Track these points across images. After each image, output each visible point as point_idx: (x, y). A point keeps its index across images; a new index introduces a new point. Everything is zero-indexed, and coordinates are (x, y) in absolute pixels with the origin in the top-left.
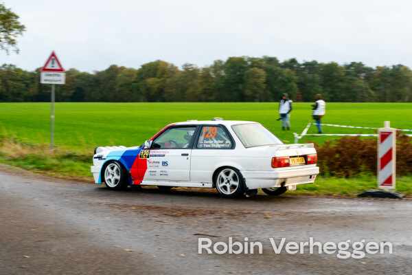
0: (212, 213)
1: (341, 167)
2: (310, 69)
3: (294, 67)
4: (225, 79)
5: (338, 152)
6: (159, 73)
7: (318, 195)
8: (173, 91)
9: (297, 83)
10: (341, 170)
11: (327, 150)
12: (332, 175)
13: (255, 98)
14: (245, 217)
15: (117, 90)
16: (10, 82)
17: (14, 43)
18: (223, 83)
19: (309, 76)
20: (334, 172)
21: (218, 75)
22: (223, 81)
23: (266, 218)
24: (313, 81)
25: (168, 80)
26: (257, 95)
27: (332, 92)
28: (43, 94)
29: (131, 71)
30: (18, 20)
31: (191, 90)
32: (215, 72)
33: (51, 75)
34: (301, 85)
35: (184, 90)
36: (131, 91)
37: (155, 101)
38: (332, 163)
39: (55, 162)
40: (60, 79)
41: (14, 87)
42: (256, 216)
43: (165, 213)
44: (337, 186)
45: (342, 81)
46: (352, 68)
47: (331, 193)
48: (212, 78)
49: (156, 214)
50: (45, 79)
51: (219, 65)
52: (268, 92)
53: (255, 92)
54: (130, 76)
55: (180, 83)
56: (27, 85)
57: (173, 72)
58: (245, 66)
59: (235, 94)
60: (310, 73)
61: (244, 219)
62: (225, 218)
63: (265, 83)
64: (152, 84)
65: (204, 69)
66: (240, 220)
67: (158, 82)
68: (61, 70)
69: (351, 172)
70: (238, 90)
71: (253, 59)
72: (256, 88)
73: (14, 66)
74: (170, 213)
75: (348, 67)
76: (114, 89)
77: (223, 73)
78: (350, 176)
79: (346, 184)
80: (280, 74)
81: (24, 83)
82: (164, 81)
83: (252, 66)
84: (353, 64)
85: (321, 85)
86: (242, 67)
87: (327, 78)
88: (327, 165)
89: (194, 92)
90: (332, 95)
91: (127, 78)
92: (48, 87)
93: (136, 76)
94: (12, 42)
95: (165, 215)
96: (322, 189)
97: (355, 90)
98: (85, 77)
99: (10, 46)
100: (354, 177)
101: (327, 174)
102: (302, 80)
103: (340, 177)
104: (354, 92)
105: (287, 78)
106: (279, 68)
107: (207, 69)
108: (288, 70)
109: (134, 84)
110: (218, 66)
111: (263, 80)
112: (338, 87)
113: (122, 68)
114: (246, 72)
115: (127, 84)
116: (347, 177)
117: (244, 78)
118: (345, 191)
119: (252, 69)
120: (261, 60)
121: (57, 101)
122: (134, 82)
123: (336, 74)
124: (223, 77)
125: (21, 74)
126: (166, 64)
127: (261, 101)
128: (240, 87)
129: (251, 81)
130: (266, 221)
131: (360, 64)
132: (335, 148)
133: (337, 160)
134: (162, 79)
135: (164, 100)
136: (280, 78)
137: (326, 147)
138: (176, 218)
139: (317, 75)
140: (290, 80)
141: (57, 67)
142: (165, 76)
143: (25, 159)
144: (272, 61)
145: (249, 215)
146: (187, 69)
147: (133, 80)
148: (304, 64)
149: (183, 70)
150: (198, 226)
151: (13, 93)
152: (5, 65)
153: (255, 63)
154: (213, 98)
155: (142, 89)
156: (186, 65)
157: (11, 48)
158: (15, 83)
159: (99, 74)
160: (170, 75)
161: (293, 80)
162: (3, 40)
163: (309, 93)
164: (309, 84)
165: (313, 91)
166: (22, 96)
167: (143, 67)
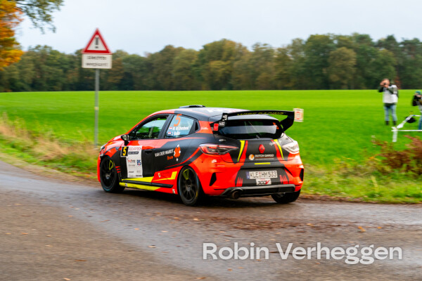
0: (293, 226)
2: (410, 49)
3: (391, 47)
4: (306, 61)
6: (225, 54)
8: (242, 76)
9: (395, 66)
13: (343, 84)
14: (334, 230)
15: (174, 75)
16: (45, 67)
17: (49, 20)
18: (304, 67)
19: (410, 58)
21: (298, 57)
22: (303, 64)
23: (360, 232)
24: (414, 64)
25: (236, 63)
26: (345, 82)
28: (84, 81)
29: (191, 52)
31: (264, 75)
32: (293, 53)
33: (94, 58)
34: (400, 68)
35: (255, 75)
36: (190, 76)
37: (220, 89)
40: (106, 63)
41: (50, 73)
42: (347, 230)
43: (235, 225)
48: (290, 60)
49: (224, 227)
50: (88, 62)
51: (298, 44)
52: (359, 77)
53: (343, 77)
54: (188, 59)
55: (251, 66)
56: (65, 71)
57: (241, 54)
58: (329, 45)
59: (318, 80)
60: (409, 54)
61: (333, 233)
62: (309, 232)
63: (355, 66)
64: (217, 69)
65: (279, 49)
66: (328, 235)
67: (223, 66)
68: (107, 52)
70: (322, 75)
71: (340, 36)
72: (343, 72)
73: (50, 48)
74: (241, 226)
76: (171, 75)
77: (302, 54)
80: (375, 55)
81: (62, 68)
82: (231, 65)
83: (339, 46)
86: (327, 47)
89: (267, 78)
91: (186, 62)
92: (90, 73)
93: (197, 59)
94: (47, 19)
95: (236, 228)
98: (134, 60)
99: (44, 23)
102: (401, 62)
105: (382, 60)
106: (373, 48)
107: (284, 49)
108: (382, 50)
109: (195, 68)
110: (296, 46)
111: (353, 62)
113: (180, 49)
114: (332, 52)
115: (185, 69)
117: (329, 60)
119: (339, 49)
120: (350, 38)
121: (101, 89)
122: (195, 66)
124: (303, 59)
125: (58, 57)
126: (233, 44)
127: (349, 88)
128: (325, 71)
129: (338, 64)
130: (360, 236)
134: (229, 62)
135: (231, 88)
136: (373, 60)
138: (249, 232)
139: (419, 57)
140: (386, 63)
141: (101, 48)
142: (232, 58)
143: (63, 159)
144: (363, 39)
145: (338, 229)
146: (258, 51)
147: (194, 62)
148: (402, 43)
149: (253, 51)
150: (275, 242)
151: (48, 81)
152: (38, 47)
153: (343, 42)
154: (291, 85)
155: (205, 75)
156: (257, 45)
157: (46, 25)
158: (51, 68)
159: (153, 56)
160: (238, 56)
161: (390, 62)
162: (37, 16)
163: (410, 78)
164: (409, 67)
165: (414, 76)
166: (60, 84)
167: (206, 47)
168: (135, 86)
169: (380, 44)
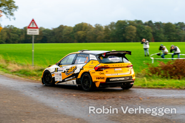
0: (113, 98)
1: (176, 74)
2: (158, 26)
3: (150, 25)
4: (116, 31)
5: (175, 66)
6: (83, 28)
7: (165, 88)
8: (91, 37)
9: (152, 33)
10: (176, 75)
11: (169, 66)
12: (172, 78)
13: (131, 40)
14: (130, 99)
15: (63, 37)
16: (11, 34)
17: (13, 15)
18: (116, 33)
19: (158, 29)
20: (172, 77)
21: (112, 30)
22: (115, 32)
23: (140, 100)
24: (160, 32)
25: (88, 32)
26: (132, 39)
27: (169, 37)
28: (27, 39)
29: (70, 28)
30: (15, 4)
31: (99, 37)
32: (111, 28)
33: (32, 30)
34: (154, 34)
35: (96, 37)
36: (70, 37)
37: (82, 42)
38: (171, 72)
39: (35, 73)
40: (37, 32)
41: (13, 36)
42: (135, 99)
43: (90, 98)
44: (174, 83)
45: (173, 31)
46: (179, 25)
47: (172, 87)
48: (110, 31)
49: (86, 98)
50: (29, 32)
51: (113, 24)
52: (138, 37)
53: (131, 37)
54: (69, 30)
55: (94, 33)
56: (19, 35)
57: (90, 28)
58: (126, 24)
59: (121, 38)
60: (158, 28)
61: (129, 101)
62: (120, 100)
63: (136, 33)
64: (80, 34)
65: (105, 27)
66: (127, 101)
67: (83, 33)
68: (37, 28)
69: (181, 77)
70: (123, 37)
71: (130, 21)
72: (131, 35)
73: (13, 26)
74: (92, 98)
75: (177, 25)
76: (62, 37)
77: (114, 28)
78: (181, 78)
79: (178, 83)
81: (18, 34)
82: (86, 33)
83: (130, 25)
84: (179, 23)
85: (164, 34)
86: (124, 25)
87: (167, 30)
88: (169, 73)
89: (101, 38)
90: (169, 39)
91: (68, 31)
92: (30, 36)
93: (72, 30)
94: (12, 14)
95: (90, 99)
96: (167, 85)
97: (180, 36)
98: (47, 31)
99: (11, 16)
100: (182, 79)
101: (169, 77)
102: (154, 31)
103: (176, 79)
104: (180, 37)
105: (147, 30)
106: (143, 26)
107: (107, 26)
108: (147, 26)
109: (72, 34)
111: (135, 31)
112: (172, 35)
113: (66, 26)
114: (127, 28)
115: (68, 34)
116: (179, 79)
117: (125, 31)
118: (178, 86)
119: (129, 26)
120: (134, 22)
121: (35, 43)
122: (72, 33)
123: (171, 28)
124: (115, 30)
125: (16, 30)
126: (87, 24)
127: (134, 42)
128: (124, 35)
129: (129, 32)
131: (183, 23)
132: (172, 65)
133: (174, 71)
134: (85, 31)
135: (86, 42)
136: (143, 30)
137: (168, 64)
138: (95, 100)
139: (162, 29)
140: (148, 31)
141: (35, 26)
142: (87, 30)
143: (20, 71)
144: (139, 22)
145: (132, 99)
146: (97, 27)
147: (71, 32)
148: (155, 24)
149: (95, 27)
150: (107, 104)
151: (13, 40)
152: (8, 26)
153: (131, 23)
154: (110, 40)
155: (76, 37)
156: (96, 25)
157: (11, 17)
158: (13, 34)
159: (55, 29)
160: (89, 29)
161: (150, 31)
162: (8, 13)
163: (158, 37)
164: (158, 33)
165: (159, 37)
166: (17, 41)
167: (76, 25)
168: (48, 41)
169: (146, 24)
